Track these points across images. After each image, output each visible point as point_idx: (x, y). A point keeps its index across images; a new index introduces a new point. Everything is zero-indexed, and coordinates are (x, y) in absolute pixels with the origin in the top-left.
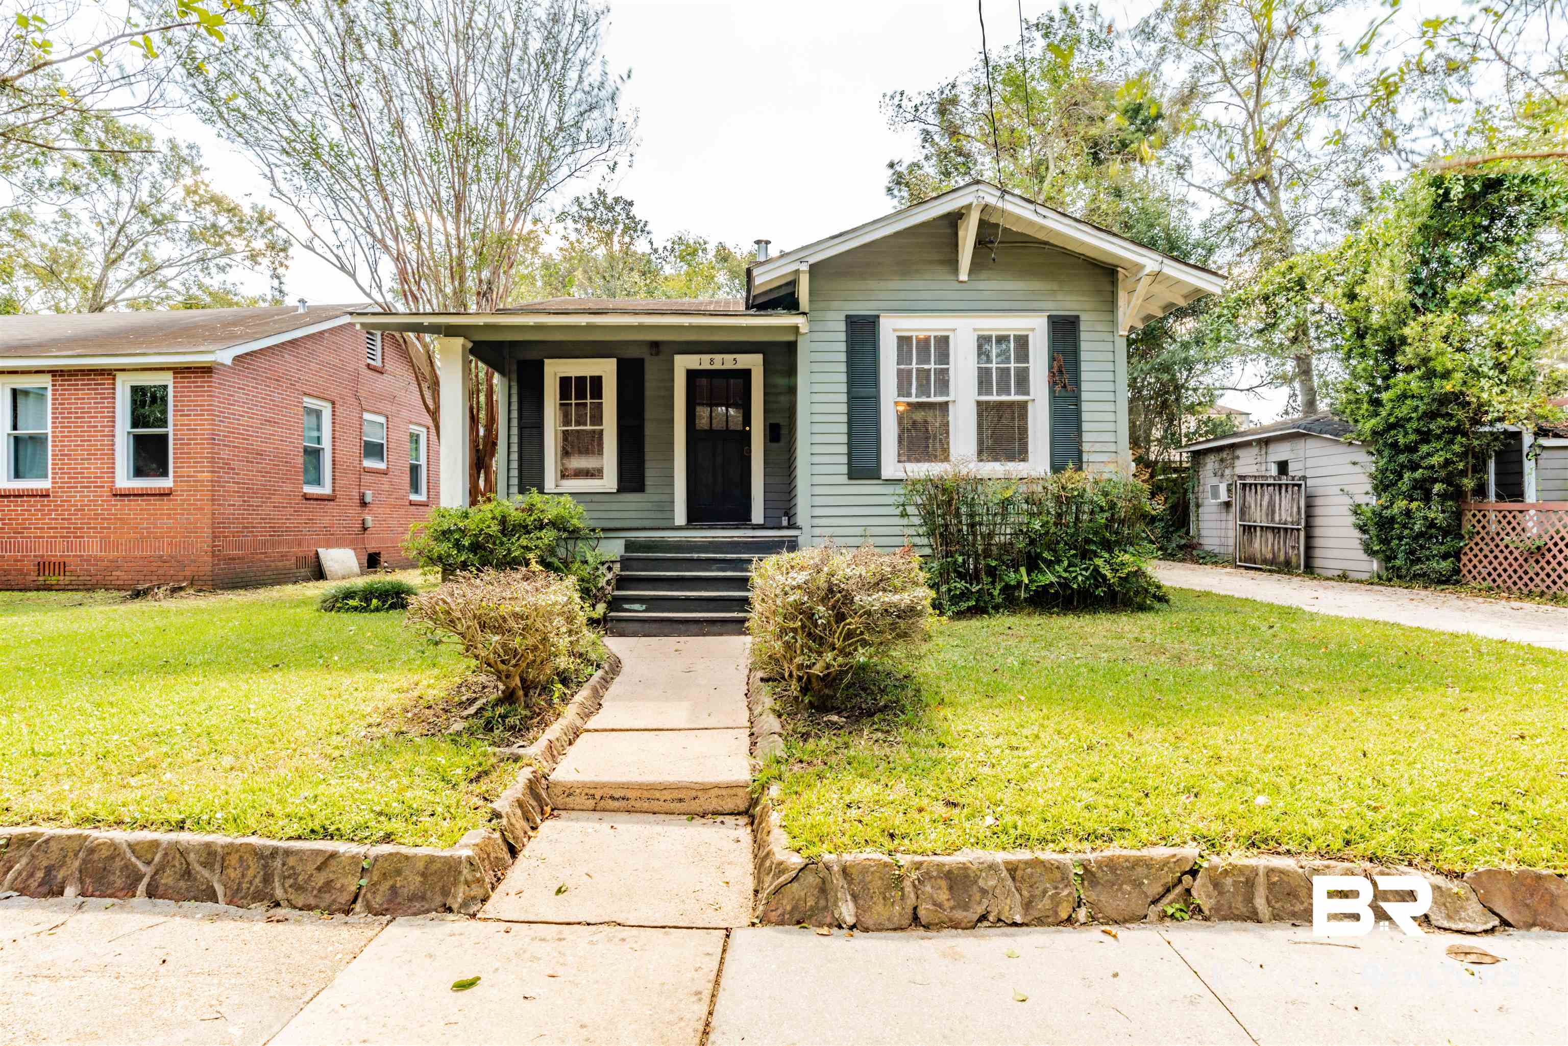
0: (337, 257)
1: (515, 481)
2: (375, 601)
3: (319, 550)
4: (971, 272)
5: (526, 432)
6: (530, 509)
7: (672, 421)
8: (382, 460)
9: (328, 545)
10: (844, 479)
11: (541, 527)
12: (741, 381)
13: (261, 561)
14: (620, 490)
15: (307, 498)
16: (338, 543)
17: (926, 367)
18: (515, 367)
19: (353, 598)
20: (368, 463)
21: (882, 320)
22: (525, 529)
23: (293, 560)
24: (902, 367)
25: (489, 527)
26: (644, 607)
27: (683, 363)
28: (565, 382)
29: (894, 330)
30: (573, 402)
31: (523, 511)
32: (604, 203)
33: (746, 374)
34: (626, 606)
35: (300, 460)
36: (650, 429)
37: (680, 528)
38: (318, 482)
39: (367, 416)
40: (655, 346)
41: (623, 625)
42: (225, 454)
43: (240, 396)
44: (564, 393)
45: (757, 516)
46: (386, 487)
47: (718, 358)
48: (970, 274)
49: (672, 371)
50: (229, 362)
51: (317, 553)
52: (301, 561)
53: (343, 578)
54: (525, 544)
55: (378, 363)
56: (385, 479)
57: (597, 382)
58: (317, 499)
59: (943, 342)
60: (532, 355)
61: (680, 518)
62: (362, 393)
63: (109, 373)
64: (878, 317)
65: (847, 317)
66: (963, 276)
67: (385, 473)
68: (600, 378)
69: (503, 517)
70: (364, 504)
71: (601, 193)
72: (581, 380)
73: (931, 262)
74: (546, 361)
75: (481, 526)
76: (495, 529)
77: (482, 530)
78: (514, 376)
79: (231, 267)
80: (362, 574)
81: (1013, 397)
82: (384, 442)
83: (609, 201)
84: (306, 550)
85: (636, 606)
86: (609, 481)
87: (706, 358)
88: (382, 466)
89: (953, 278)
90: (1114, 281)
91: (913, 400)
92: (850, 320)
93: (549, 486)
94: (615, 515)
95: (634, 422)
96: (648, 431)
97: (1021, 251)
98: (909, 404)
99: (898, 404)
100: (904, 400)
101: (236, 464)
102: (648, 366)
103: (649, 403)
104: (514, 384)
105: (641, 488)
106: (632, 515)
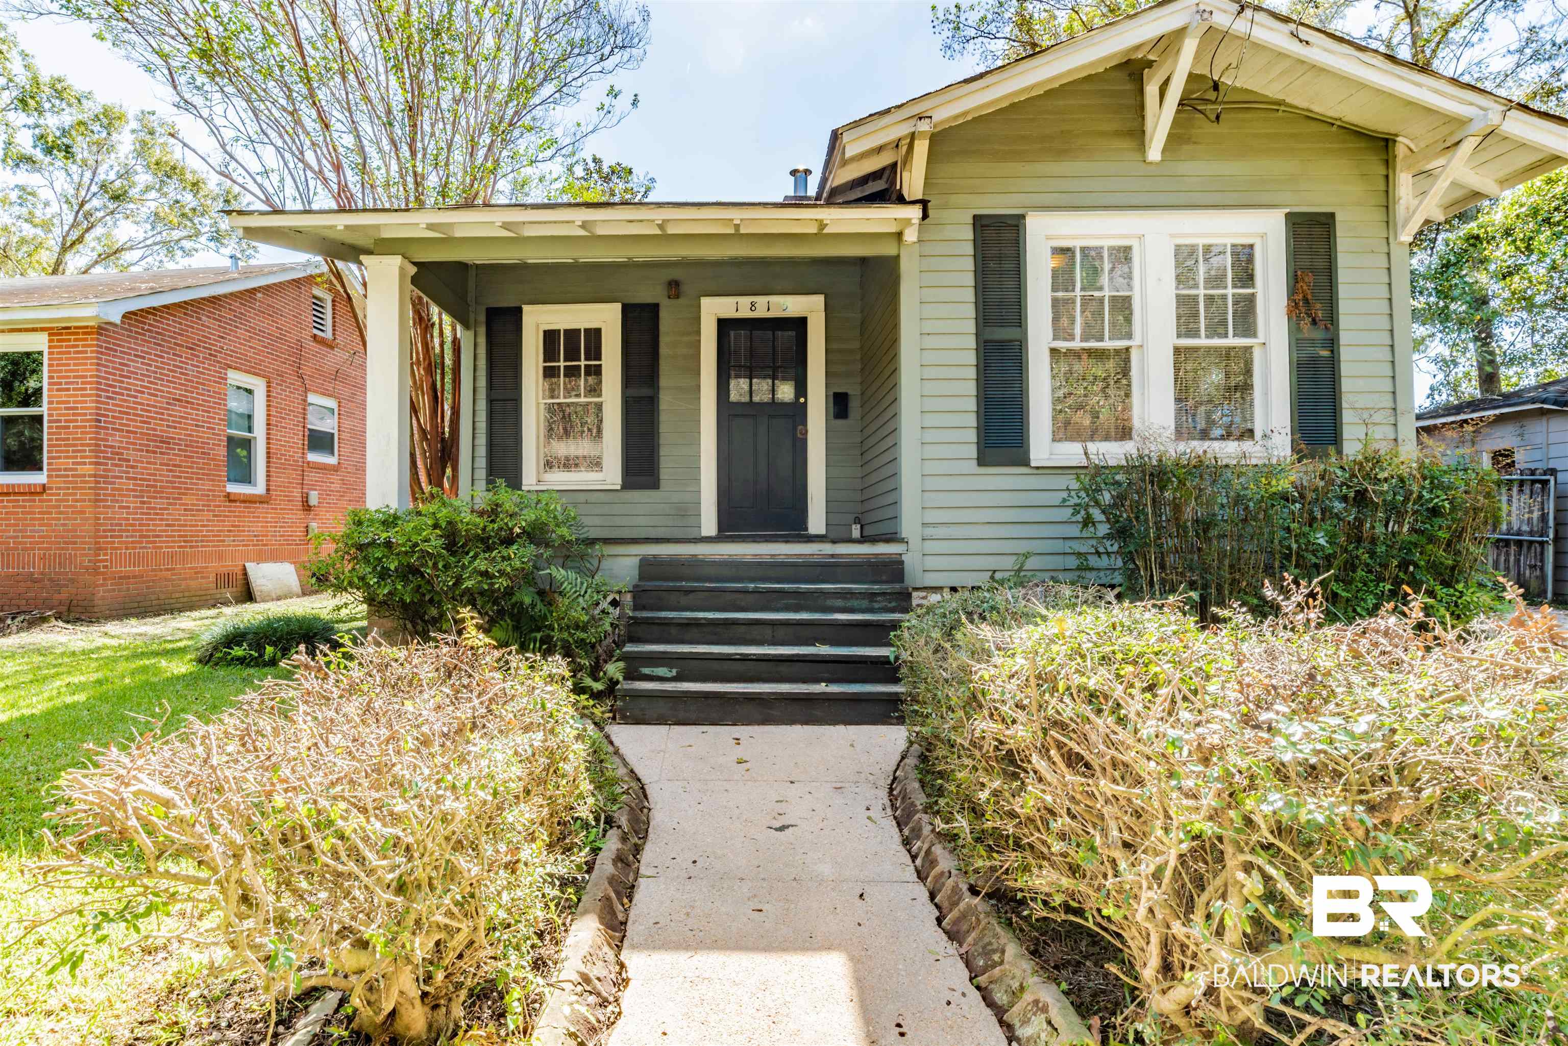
0: (260, 186)
1: (482, 473)
2: (269, 650)
3: (247, 565)
4: (1167, 150)
5: (498, 406)
6: (493, 512)
7: (697, 389)
8: (332, 453)
9: (261, 558)
10: (971, 466)
11: (509, 541)
12: (793, 333)
13: (166, 580)
14: (626, 486)
15: (230, 498)
16: (275, 557)
17: (1097, 294)
18: (482, 318)
19: (239, 644)
20: (312, 457)
21: (1029, 220)
22: (486, 543)
23: (212, 578)
24: (1060, 294)
25: (427, 540)
26: (674, 672)
27: (713, 309)
28: (550, 337)
29: (1048, 238)
30: (562, 364)
31: (481, 514)
32: (599, 171)
33: (800, 324)
34: (646, 671)
35: (223, 452)
36: (666, 401)
37: (710, 540)
38: (247, 478)
39: (312, 398)
40: (674, 285)
41: (643, 703)
42: (116, 440)
43: (136, 365)
44: (550, 352)
45: (816, 522)
46: (336, 486)
47: (762, 301)
48: (1164, 151)
49: (698, 319)
50: (117, 320)
51: (245, 569)
52: (224, 580)
53: (279, 599)
54: (483, 568)
55: (329, 335)
56: (335, 478)
57: (594, 335)
58: (244, 502)
59: (1123, 254)
60: (506, 300)
61: (709, 525)
62: (306, 370)
64: (1023, 217)
65: (975, 217)
66: (1154, 153)
67: (335, 469)
68: (598, 331)
69: (449, 523)
70: (307, 507)
71: (595, 160)
72: (572, 335)
73: (1103, 134)
74: (526, 309)
75: (416, 538)
76: (435, 544)
77: (416, 545)
78: (482, 330)
79: (196, 250)
80: (304, 594)
81: (1232, 341)
82: (336, 432)
83: (606, 169)
84: (230, 565)
85: (661, 671)
86: (610, 474)
87: (745, 301)
88: (332, 460)
89: (1138, 157)
90: (1389, 162)
91: (1077, 344)
92: (980, 223)
93: (529, 479)
94: (618, 521)
95: (645, 392)
96: (663, 405)
97: (1248, 116)
98: (1070, 352)
99: (1054, 351)
100: (1062, 345)
101: (131, 454)
102: (664, 314)
103: (664, 366)
104: (482, 340)
105: (654, 484)
106: (642, 521)
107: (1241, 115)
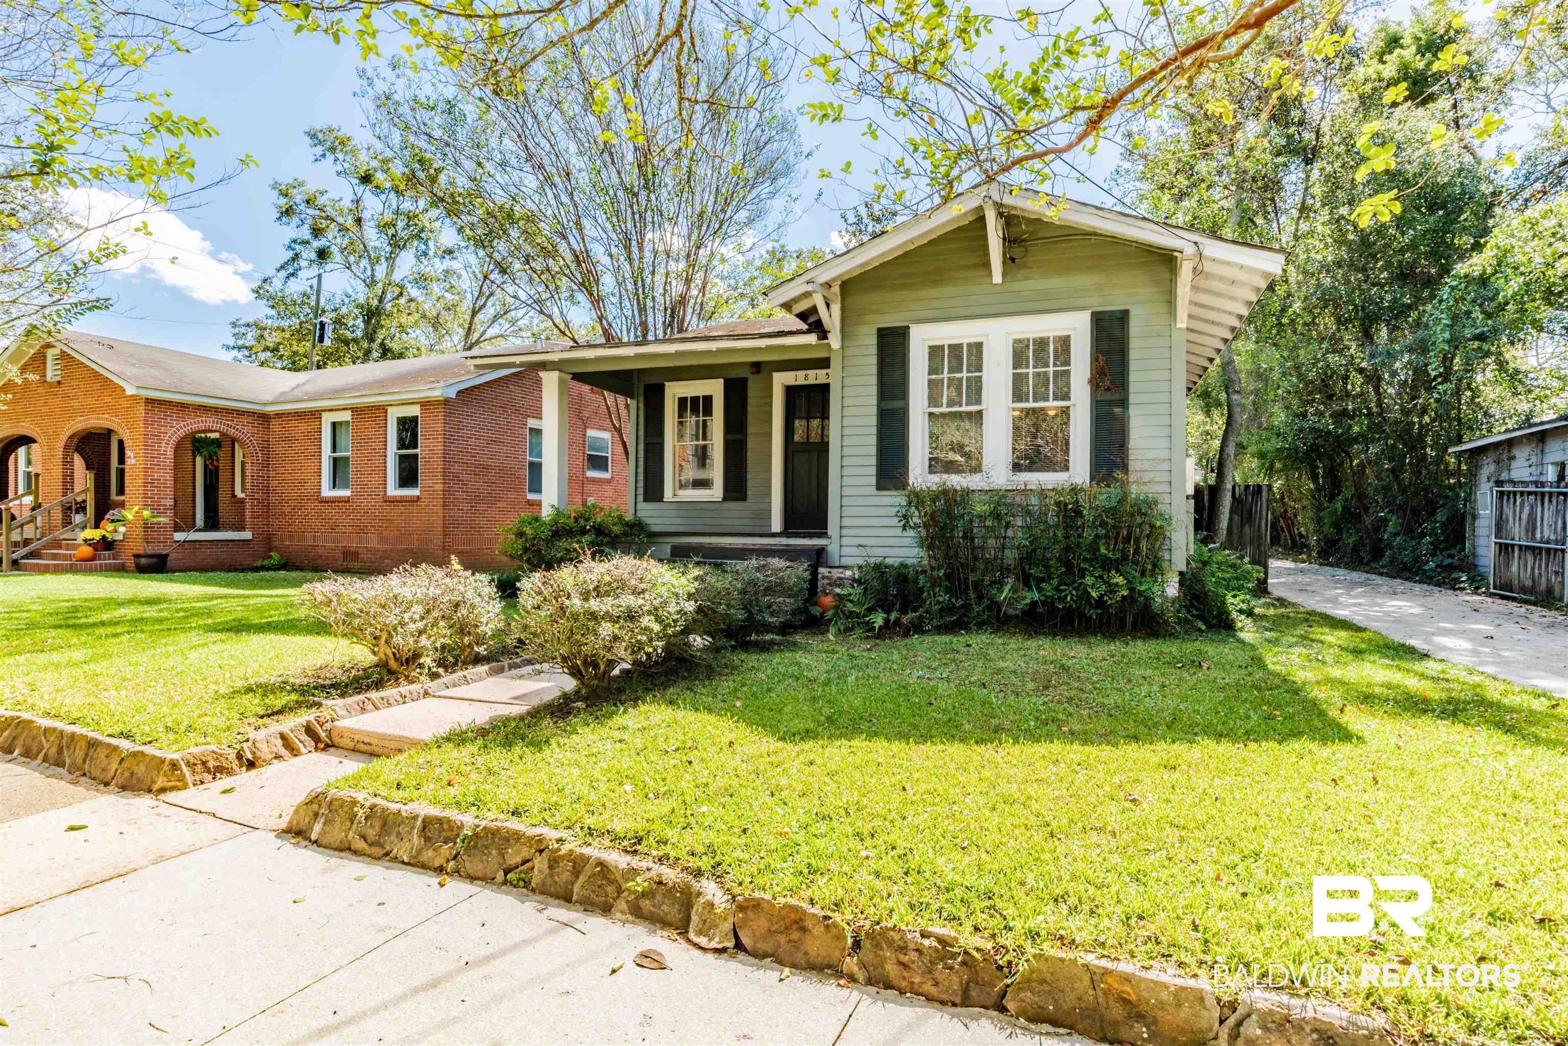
1: (641, 491)
4: (1004, 274)
5: (651, 448)
7: (770, 435)
8: (607, 470)
10: (873, 490)
12: (821, 394)
14: (726, 498)
15: (529, 503)
17: (958, 375)
18: (642, 392)
20: (591, 474)
21: (911, 330)
24: (933, 377)
27: (781, 380)
28: (682, 401)
29: (924, 340)
30: (689, 419)
35: (524, 472)
36: (752, 443)
37: (774, 535)
39: (589, 432)
40: (757, 367)
42: (456, 468)
43: (468, 421)
44: (681, 411)
46: (610, 494)
47: (812, 373)
48: (1002, 275)
49: (771, 387)
50: (453, 395)
56: (608, 488)
57: (708, 400)
59: (977, 348)
60: (654, 380)
61: (776, 525)
62: (586, 414)
63: (382, 409)
64: (908, 327)
65: (879, 329)
66: (997, 278)
67: (609, 481)
68: (710, 397)
72: (695, 400)
74: (667, 384)
78: (642, 399)
81: (1054, 403)
82: (609, 455)
86: (716, 492)
87: (801, 374)
88: (607, 475)
89: (986, 281)
90: (1173, 269)
91: (944, 409)
92: (883, 334)
93: (668, 495)
94: (721, 522)
95: (738, 437)
96: (750, 445)
97: (1069, 245)
98: (943, 415)
99: (931, 414)
100: (936, 410)
101: (464, 477)
102: (751, 385)
103: (751, 419)
104: (642, 405)
105: (743, 497)
106: (736, 522)
107: (1064, 245)
